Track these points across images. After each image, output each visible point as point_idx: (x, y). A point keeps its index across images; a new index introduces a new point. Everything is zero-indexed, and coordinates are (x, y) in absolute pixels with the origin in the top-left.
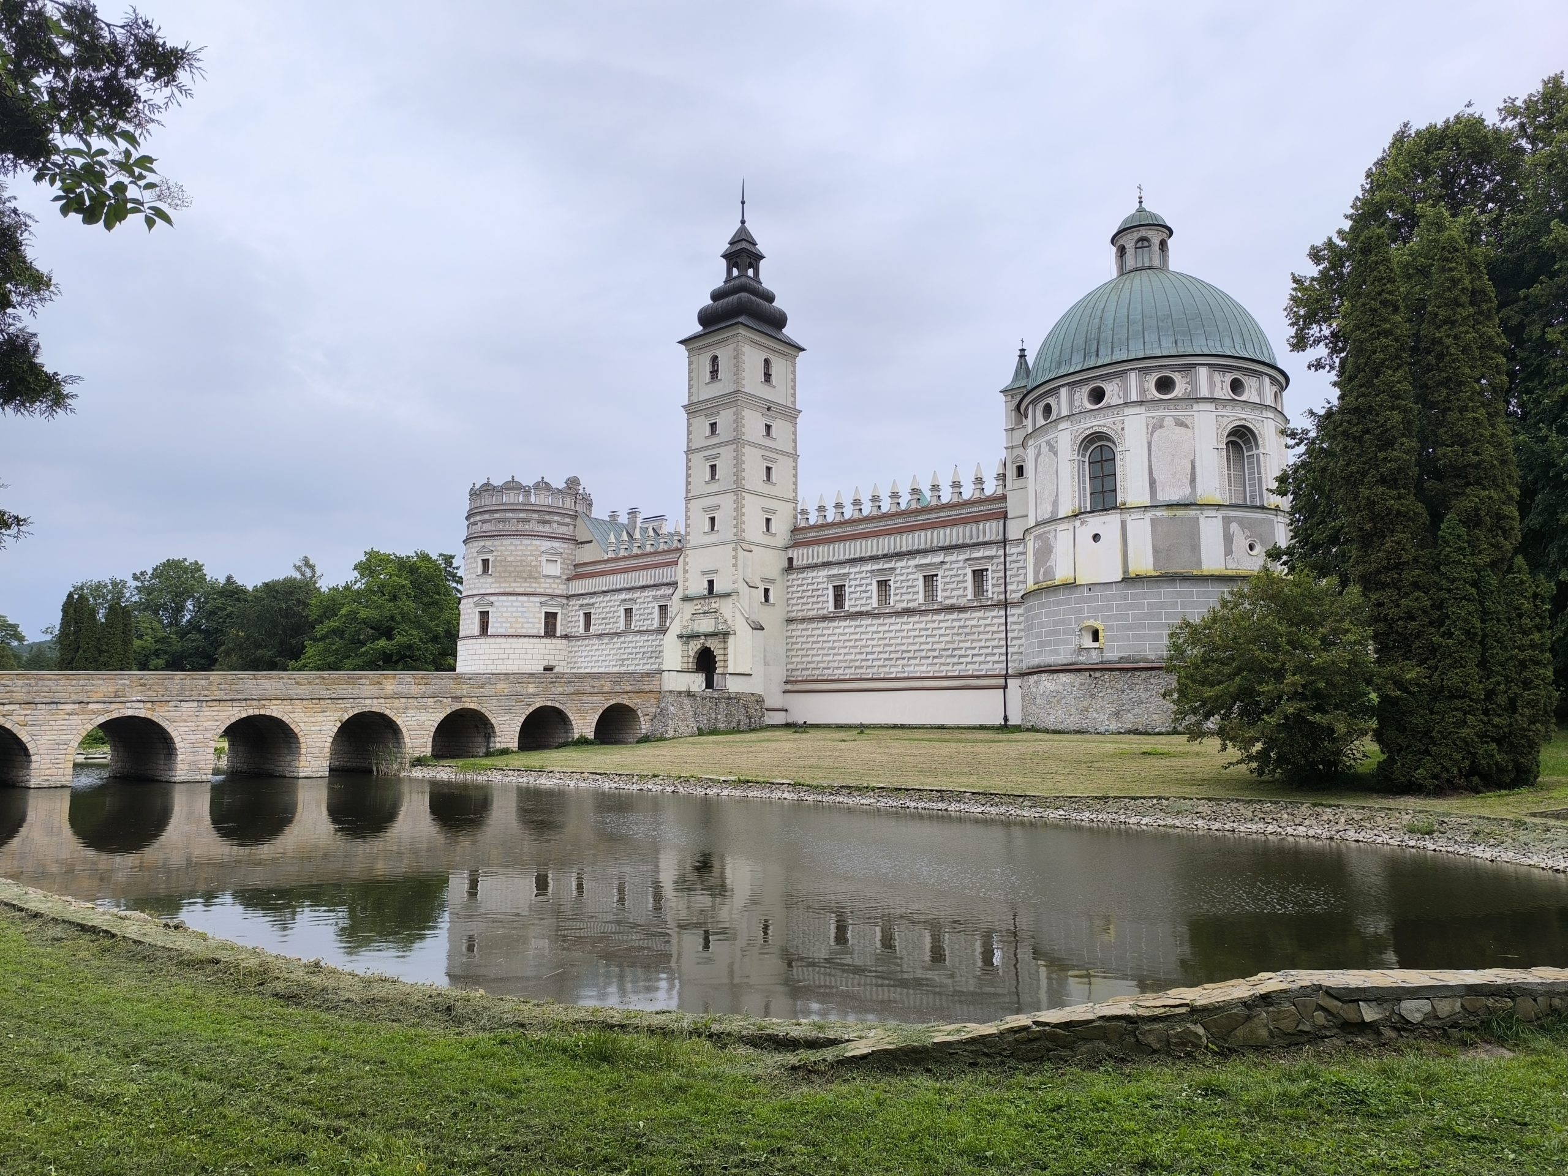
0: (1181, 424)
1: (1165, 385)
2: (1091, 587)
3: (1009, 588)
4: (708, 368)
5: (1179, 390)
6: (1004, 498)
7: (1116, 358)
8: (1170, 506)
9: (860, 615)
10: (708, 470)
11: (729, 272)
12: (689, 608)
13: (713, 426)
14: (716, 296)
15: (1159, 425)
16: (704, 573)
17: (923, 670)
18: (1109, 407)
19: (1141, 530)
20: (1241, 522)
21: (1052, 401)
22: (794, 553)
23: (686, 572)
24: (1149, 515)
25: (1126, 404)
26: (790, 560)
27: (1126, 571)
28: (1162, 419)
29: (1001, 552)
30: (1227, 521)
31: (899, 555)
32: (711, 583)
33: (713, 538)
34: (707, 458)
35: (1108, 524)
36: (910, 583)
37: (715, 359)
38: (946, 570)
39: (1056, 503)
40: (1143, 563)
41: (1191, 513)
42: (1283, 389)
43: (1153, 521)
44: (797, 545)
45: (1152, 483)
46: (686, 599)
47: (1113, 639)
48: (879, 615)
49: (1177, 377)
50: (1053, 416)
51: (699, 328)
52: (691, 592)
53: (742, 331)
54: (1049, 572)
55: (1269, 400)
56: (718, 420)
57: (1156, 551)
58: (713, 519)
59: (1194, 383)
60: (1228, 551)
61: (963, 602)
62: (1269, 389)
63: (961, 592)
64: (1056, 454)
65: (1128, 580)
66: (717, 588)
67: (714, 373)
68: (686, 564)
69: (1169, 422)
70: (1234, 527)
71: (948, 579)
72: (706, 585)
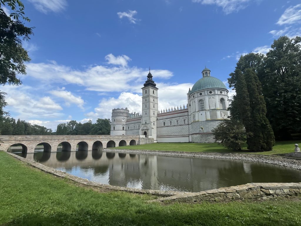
2: (201, 122)
3: (189, 122)
5: (213, 93)
6: (188, 109)
7: (203, 89)
8: (212, 110)
9: (167, 126)
10: (145, 106)
11: (148, 79)
12: (143, 126)
13: (146, 100)
14: (146, 82)
17: (177, 134)
18: (202, 96)
19: (208, 114)
20: (223, 112)
21: (194, 95)
22: (158, 118)
23: (142, 121)
25: (205, 95)
27: (206, 119)
28: (210, 97)
29: (188, 117)
30: (221, 112)
31: (173, 118)
32: (146, 122)
33: (146, 116)
34: (145, 104)
35: (203, 113)
36: (175, 122)
37: (146, 91)
38: (180, 120)
39: (195, 110)
40: (209, 118)
41: (215, 111)
42: (228, 93)
43: (210, 112)
44: (158, 116)
45: (209, 106)
47: (205, 129)
48: (170, 126)
49: (212, 91)
50: (195, 97)
51: (144, 86)
52: (143, 123)
53: (150, 87)
54: (195, 120)
55: (226, 94)
57: (210, 116)
58: (146, 113)
59: (215, 92)
60: (221, 116)
61: (182, 124)
62: (226, 93)
64: (195, 102)
65: (207, 121)
67: (146, 93)
68: (142, 119)
69: (212, 97)
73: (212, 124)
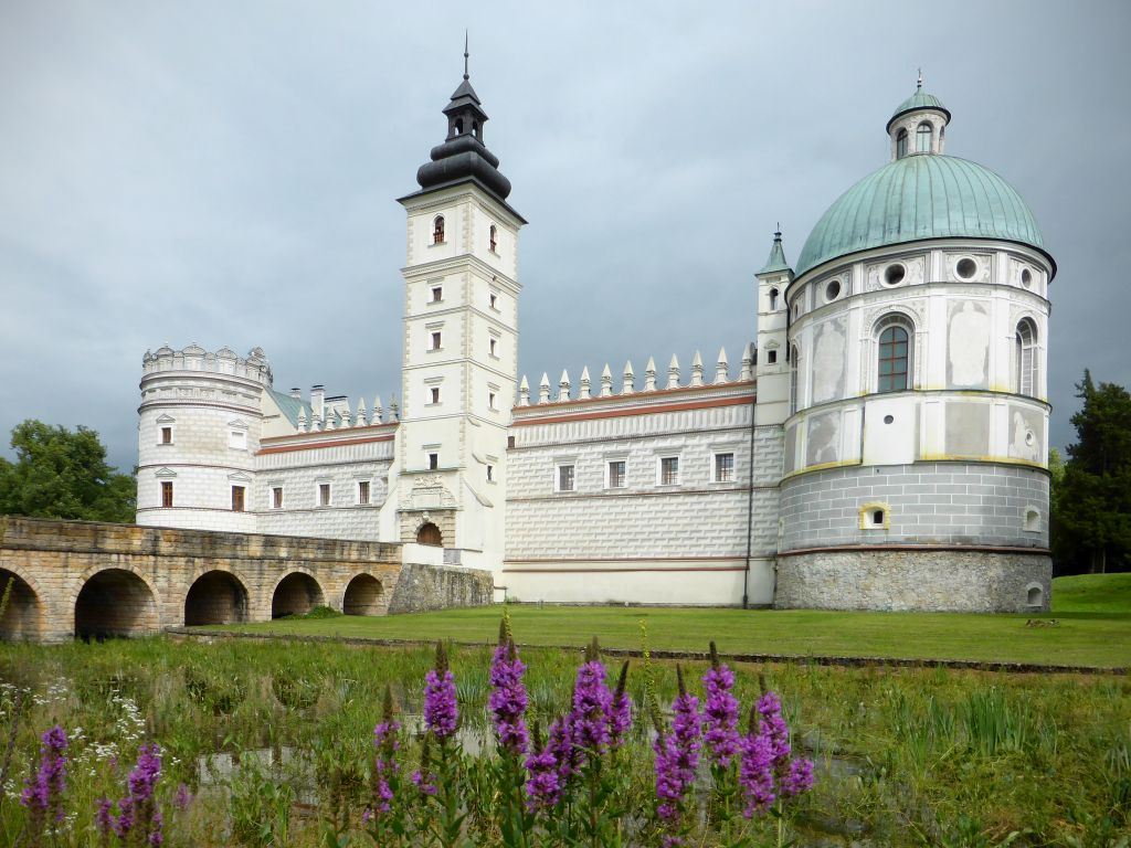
0: (979, 309)
1: (966, 268)
2: (879, 468)
3: (756, 472)
4: (433, 230)
5: (978, 276)
6: (753, 383)
8: (965, 391)
9: (590, 497)
10: (431, 339)
11: (451, 131)
12: (409, 484)
13: (437, 292)
14: (437, 155)
15: (959, 309)
16: (425, 447)
17: (658, 552)
18: (909, 287)
19: (936, 412)
20: (1024, 416)
21: (842, 279)
22: (515, 432)
23: (404, 446)
24: (944, 398)
25: (929, 285)
26: (511, 439)
27: (917, 454)
28: (962, 304)
29: (749, 437)
30: (1013, 410)
31: (635, 438)
32: (434, 458)
33: (435, 411)
34: (428, 326)
35: (900, 405)
36: (647, 466)
37: (439, 221)
38: (686, 453)
39: (841, 384)
40: (936, 447)
41: (983, 400)
43: (949, 406)
44: (517, 424)
45: (949, 367)
46: (404, 474)
47: (900, 520)
48: (611, 497)
49: (978, 261)
50: (842, 294)
51: (419, 188)
52: (409, 468)
53: (472, 190)
54: (829, 454)
56: (444, 286)
57: (948, 435)
58: (435, 392)
59: (992, 269)
60: (1012, 440)
61: (703, 486)
63: (702, 476)
64: (843, 333)
65: (920, 463)
66: (441, 464)
67: (439, 235)
68: (404, 437)
69: (969, 306)
70: (1018, 416)
71: (689, 463)
72: (428, 460)
73: (951, 489)
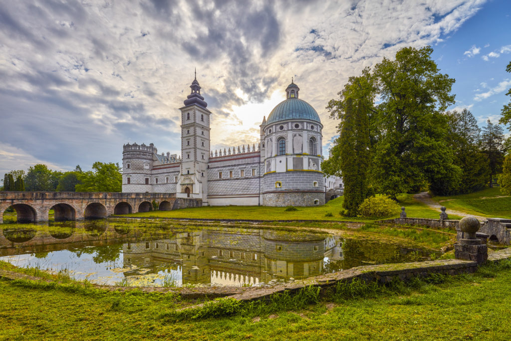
0: (300, 135)
1: (297, 126)
2: (279, 173)
3: (261, 173)
4: (187, 116)
5: (300, 128)
6: (260, 152)
7: (286, 119)
8: (297, 155)
9: (226, 180)
10: (187, 142)
12: (183, 178)
13: (188, 131)
15: (295, 135)
16: (187, 169)
17: (240, 193)
18: (284, 131)
19: (290, 160)
20: (312, 160)
21: (271, 128)
22: (210, 164)
23: (182, 168)
24: (292, 157)
25: (288, 130)
26: (208, 166)
27: (287, 169)
29: (259, 165)
30: (309, 159)
31: (235, 165)
32: (188, 171)
33: (189, 160)
34: (187, 140)
35: (283, 158)
36: (237, 172)
37: (188, 114)
38: (246, 169)
39: (272, 153)
40: (291, 167)
41: (301, 157)
43: (293, 158)
44: (210, 162)
45: (293, 149)
46: (182, 175)
47: (283, 185)
48: (230, 180)
49: (299, 124)
50: (272, 132)
51: (184, 106)
52: (183, 173)
53: (196, 107)
54: (270, 170)
55: (319, 131)
57: (294, 165)
58: (188, 155)
59: (303, 126)
60: (309, 166)
61: (250, 177)
62: (319, 128)
63: (249, 174)
64: (272, 141)
65: (287, 172)
66: (190, 173)
67: (188, 118)
68: (182, 166)
69: (297, 135)
70: (310, 160)
72: (187, 172)
73: (295, 178)
